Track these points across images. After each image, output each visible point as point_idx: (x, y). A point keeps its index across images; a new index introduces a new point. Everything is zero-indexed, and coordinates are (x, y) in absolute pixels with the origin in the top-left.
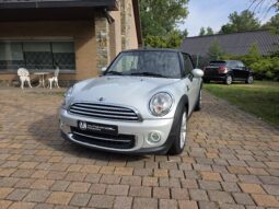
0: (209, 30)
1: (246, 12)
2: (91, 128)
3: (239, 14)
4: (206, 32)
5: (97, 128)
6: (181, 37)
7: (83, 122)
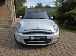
0: (33, 7)
1: (40, 3)
2: (36, 38)
3: (39, 3)
4: (32, 7)
5: (39, 38)
6: (26, 8)
7: (32, 37)
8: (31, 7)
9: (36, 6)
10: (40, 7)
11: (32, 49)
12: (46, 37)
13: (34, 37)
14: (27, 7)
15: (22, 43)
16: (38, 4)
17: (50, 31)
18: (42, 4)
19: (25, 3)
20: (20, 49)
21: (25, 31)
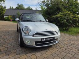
1: (21, 4)
5: (49, 39)
7: (44, 39)
8: (11, 8)
9: (16, 7)
10: (21, 9)
11: (41, 51)
12: (54, 37)
13: (45, 38)
14: (5, 7)
15: (33, 46)
16: (18, 5)
17: (56, 32)
18: (24, 6)
19: (3, 2)
20: (30, 53)
21: (36, 33)
